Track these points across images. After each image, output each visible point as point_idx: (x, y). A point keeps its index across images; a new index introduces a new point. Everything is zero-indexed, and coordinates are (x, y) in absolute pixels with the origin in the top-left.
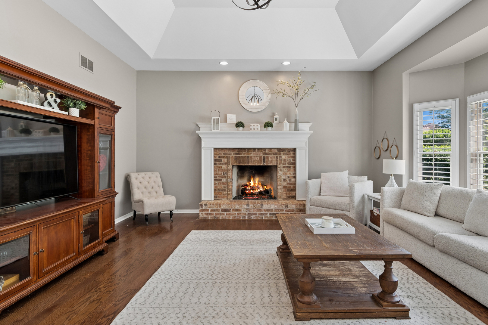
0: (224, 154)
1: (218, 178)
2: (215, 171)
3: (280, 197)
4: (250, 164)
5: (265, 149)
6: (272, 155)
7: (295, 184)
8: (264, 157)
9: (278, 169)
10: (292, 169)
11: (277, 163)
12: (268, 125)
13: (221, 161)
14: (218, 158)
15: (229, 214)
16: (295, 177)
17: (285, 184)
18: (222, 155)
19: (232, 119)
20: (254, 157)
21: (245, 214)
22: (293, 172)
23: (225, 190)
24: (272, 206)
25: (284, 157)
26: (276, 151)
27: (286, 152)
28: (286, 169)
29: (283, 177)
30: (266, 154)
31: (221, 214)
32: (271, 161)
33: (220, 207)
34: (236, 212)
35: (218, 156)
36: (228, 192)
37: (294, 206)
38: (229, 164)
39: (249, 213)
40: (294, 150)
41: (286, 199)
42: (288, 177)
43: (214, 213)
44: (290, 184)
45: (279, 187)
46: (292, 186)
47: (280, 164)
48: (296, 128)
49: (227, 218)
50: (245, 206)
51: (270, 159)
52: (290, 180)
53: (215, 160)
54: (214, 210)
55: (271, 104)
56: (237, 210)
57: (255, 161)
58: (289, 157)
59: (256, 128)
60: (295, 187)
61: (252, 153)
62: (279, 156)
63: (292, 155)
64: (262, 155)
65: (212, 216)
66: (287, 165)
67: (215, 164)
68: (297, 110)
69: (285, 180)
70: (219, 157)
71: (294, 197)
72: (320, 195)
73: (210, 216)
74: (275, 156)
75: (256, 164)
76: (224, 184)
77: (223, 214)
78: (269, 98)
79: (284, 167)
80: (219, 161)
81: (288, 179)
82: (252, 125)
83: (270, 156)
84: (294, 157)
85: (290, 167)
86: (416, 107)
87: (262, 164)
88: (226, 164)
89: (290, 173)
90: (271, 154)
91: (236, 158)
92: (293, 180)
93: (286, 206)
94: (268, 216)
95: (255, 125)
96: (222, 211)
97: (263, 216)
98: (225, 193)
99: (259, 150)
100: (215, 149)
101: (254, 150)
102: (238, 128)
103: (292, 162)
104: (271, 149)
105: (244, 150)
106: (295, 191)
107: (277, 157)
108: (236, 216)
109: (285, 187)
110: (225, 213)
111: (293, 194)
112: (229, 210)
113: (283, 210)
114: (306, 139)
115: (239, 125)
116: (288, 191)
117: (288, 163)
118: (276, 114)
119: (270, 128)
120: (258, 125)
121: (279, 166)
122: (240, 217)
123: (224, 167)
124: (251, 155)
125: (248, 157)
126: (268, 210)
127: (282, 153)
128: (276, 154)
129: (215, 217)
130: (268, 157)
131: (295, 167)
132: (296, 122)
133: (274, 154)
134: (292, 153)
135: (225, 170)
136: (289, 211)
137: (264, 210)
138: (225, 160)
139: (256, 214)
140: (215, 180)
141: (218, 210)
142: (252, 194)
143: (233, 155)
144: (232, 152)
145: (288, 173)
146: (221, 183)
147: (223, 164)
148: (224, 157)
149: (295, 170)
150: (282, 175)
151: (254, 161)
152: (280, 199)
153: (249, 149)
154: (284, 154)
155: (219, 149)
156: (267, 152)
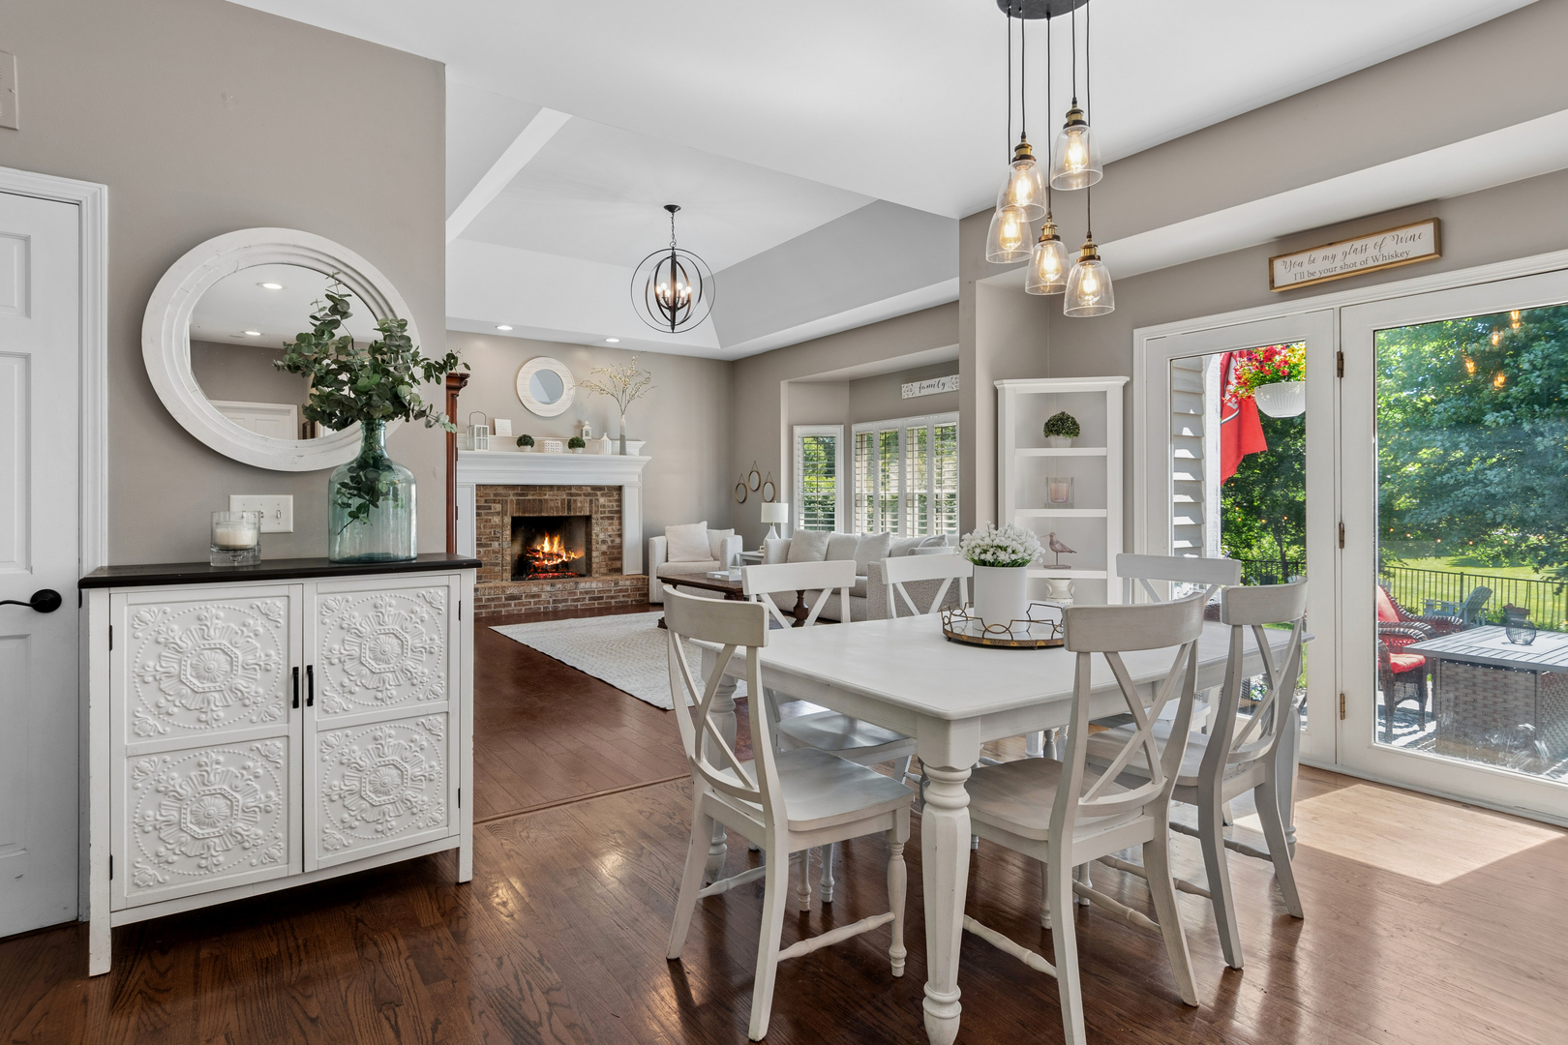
0: (495, 495)
1: (483, 541)
2: (478, 528)
3: (597, 572)
4: (544, 514)
5: (570, 487)
6: (583, 497)
7: (620, 547)
8: (569, 501)
9: (593, 521)
10: (616, 522)
11: (591, 511)
12: (575, 443)
13: (490, 508)
14: (482, 504)
15: (520, 604)
16: (620, 536)
17: (604, 548)
18: (492, 497)
19: (505, 427)
20: (552, 500)
21: (548, 602)
22: (618, 527)
23: (497, 565)
24: (594, 585)
25: (602, 500)
26: (589, 490)
27: (606, 491)
28: (607, 522)
29: (602, 536)
30: (571, 495)
31: (504, 606)
32: (581, 508)
33: (504, 592)
34: (532, 600)
35: (483, 499)
36: (502, 566)
37: (628, 583)
38: (506, 515)
39: (554, 600)
40: (620, 488)
41: (606, 574)
42: (610, 536)
43: (493, 604)
44: (613, 547)
45: (594, 554)
46: (616, 551)
47: (596, 512)
48: (623, 451)
49: (515, 612)
50: (548, 588)
51: (579, 505)
52: (612, 541)
53: (478, 508)
54: (493, 599)
55: (575, 406)
56: (533, 596)
57: (553, 508)
58: (610, 501)
59: (556, 448)
60: (621, 553)
61: (548, 493)
62: (594, 498)
63: (616, 497)
64: (564, 497)
65: (489, 610)
66: (607, 515)
67: (478, 515)
68: (624, 420)
69: (604, 542)
70: (486, 501)
71: (619, 570)
72: (667, 561)
73: (483, 611)
74: (588, 498)
75: (555, 514)
76: (494, 552)
77: (510, 605)
78: (572, 392)
79: (602, 518)
80: (484, 508)
81: (609, 540)
82: (550, 442)
83: (579, 498)
84: (620, 501)
85: (612, 518)
86: (798, 431)
87: (565, 514)
88: (498, 513)
89: (612, 529)
90: (580, 495)
91: (518, 502)
92: (617, 540)
93: (616, 584)
94: (587, 602)
95: (555, 442)
96: (506, 599)
97: (579, 603)
98: (497, 569)
99: (560, 487)
100: (479, 486)
101: (551, 487)
102: (522, 447)
103: (615, 508)
104: (580, 487)
105: (533, 487)
106: (620, 559)
107: (591, 501)
108: (532, 606)
109: (604, 553)
110: (513, 603)
111: (617, 564)
112: (520, 598)
113: (611, 591)
114: (639, 470)
115: (524, 441)
116: (610, 559)
117: (610, 512)
118: (587, 423)
119: (580, 450)
120: (559, 442)
121: (594, 516)
122: (540, 608)
123: (496, 520)
124: (546, 497)
125: (540, 500)
126: (587, 593)
127: (599, 493)
128: (589, 495)
129: (494, 612)
130: (575, 501)
131: (620, 518)
132: (623, 439)
133: (585, 495)
134: (615, 493)
135: (496, 526)
136: (620, 591)
137: (581, 593)
138: (498, 507)
139: (566, 600)
140: (478, 545)
141: (499, 599)
142: (545, 570)
143: (511, 497)
144: (511, 492)
145: (610, 528)
146: (489, 551)
147: (493, 514)
148: (494, 501)
149: (621, 524)
150: (600, 532)
151: (551, 508)
152: (597, 575)
153: (541, 487)
154: (602, 495)
155: (485, 486)
156: (573, 491)
